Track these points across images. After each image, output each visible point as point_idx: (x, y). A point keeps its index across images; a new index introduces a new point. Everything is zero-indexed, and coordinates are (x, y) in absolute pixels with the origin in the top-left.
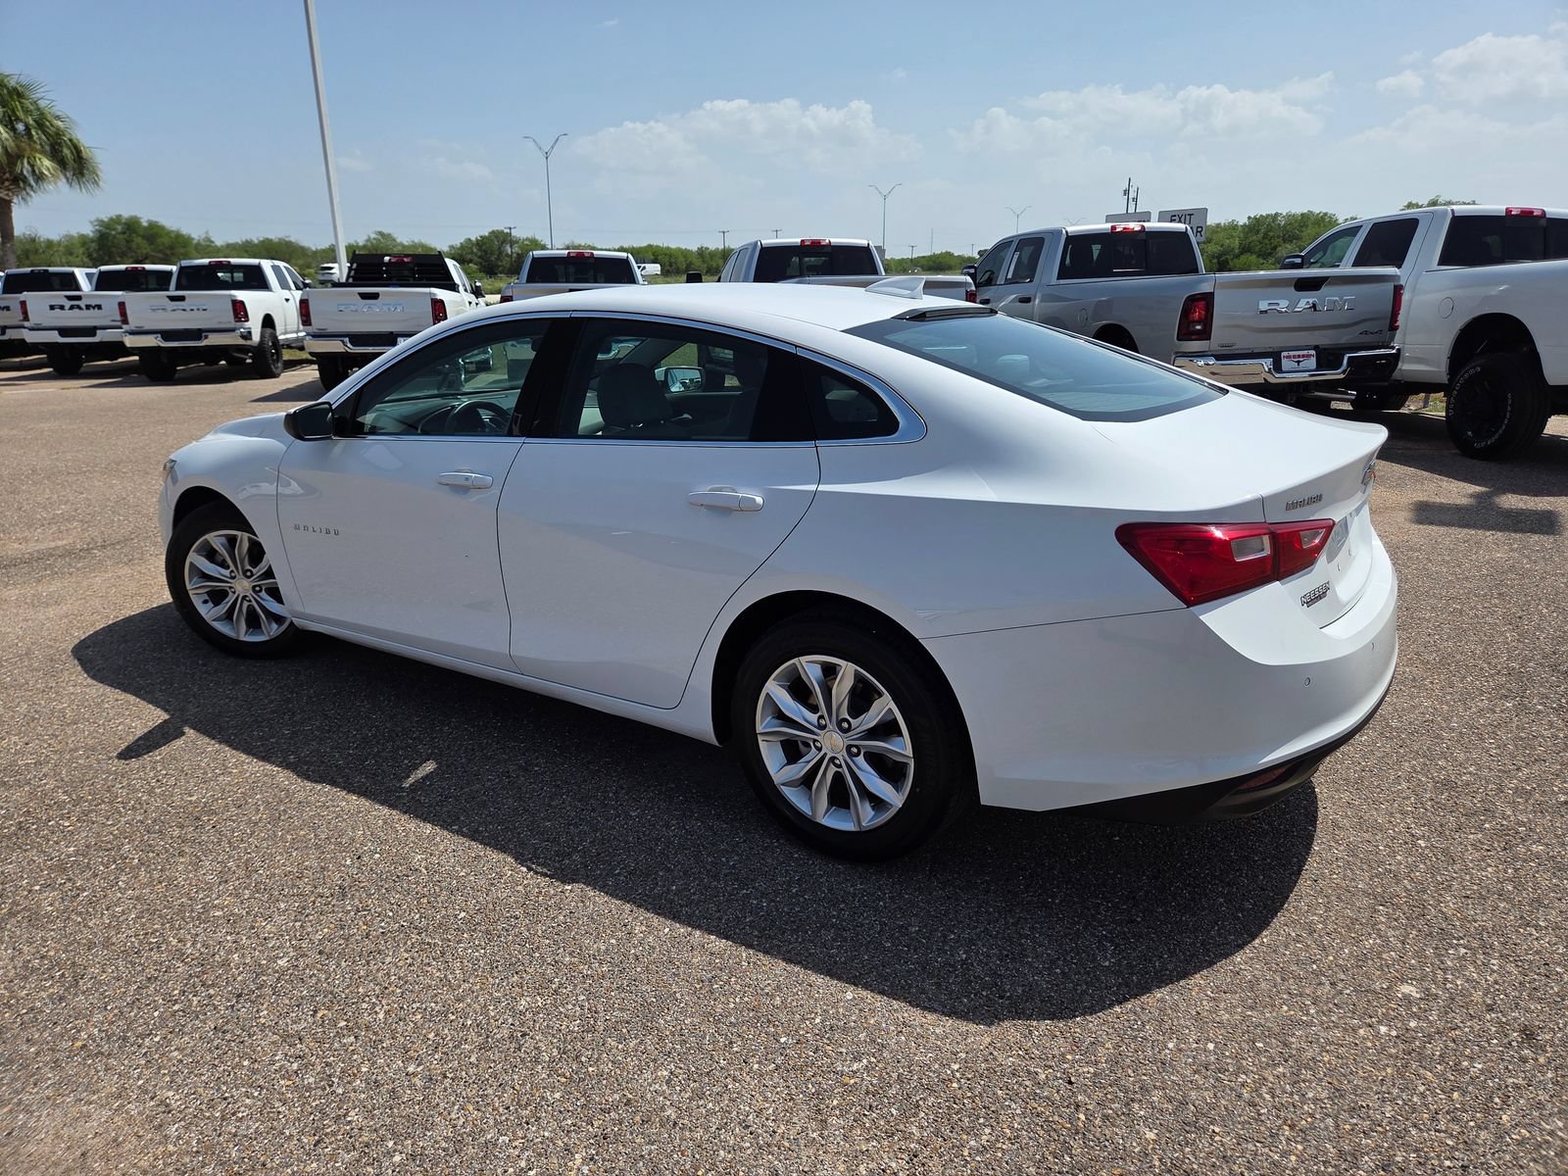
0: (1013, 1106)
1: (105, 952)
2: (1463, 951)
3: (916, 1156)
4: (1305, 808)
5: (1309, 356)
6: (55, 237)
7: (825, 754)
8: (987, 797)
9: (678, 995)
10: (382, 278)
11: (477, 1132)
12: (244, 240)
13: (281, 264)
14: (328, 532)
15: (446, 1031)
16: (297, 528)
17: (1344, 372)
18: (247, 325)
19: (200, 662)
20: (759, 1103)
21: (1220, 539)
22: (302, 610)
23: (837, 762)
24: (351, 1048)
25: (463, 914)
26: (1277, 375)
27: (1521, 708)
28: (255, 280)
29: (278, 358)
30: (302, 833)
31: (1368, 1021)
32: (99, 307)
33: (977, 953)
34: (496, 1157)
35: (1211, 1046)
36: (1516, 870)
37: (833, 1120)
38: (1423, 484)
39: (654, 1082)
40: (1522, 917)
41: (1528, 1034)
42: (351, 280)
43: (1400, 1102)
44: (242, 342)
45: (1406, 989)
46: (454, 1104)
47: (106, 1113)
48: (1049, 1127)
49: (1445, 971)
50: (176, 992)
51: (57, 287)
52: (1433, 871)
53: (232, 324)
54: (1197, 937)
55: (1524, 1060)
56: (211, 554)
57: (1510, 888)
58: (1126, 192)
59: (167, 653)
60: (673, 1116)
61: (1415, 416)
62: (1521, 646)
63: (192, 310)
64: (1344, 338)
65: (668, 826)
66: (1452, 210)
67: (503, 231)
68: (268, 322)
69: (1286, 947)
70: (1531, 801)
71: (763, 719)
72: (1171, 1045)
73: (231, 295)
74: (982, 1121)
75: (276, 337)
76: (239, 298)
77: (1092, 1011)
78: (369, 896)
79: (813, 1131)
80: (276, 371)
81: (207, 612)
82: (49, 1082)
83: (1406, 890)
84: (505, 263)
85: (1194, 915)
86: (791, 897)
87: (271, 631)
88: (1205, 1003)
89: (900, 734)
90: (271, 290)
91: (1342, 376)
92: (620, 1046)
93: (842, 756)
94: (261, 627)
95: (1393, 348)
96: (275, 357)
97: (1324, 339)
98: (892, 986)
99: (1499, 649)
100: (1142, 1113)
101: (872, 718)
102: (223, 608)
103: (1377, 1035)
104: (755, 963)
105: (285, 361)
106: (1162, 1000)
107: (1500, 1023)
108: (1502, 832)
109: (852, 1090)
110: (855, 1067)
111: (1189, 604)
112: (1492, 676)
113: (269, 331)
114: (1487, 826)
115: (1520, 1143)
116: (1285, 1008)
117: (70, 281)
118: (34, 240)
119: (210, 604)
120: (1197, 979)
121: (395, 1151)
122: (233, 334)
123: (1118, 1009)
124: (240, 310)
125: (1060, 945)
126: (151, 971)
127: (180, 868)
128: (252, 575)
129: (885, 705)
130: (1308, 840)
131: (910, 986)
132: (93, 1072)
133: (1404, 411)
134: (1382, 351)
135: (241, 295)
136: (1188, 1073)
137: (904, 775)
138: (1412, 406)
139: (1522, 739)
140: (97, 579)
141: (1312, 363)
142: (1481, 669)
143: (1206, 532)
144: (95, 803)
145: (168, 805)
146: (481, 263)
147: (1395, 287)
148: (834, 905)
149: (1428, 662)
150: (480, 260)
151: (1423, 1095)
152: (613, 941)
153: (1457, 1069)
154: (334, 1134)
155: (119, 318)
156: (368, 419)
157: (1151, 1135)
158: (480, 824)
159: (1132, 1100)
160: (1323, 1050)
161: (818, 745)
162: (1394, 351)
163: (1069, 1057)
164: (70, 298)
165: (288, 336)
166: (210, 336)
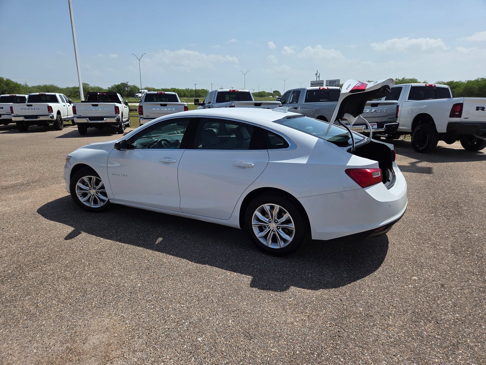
0: (329, 305)
1: (90, 285)
2: (426, 269)
3: (309, 316)
4: (386, 240)
5: (375, 125)
7: (271, 229)
8: (314, 237)
9: (243, 287)
10: (97, 100)
11: (204, 318)
12: (38, 85)
13: (62, 94)
14: (124, 175)
15: (188, 297)
16: (114, 175)
17: (384, 129)
18: (52, 114)
19: (80, 214)
20: (270, 308)
21: (369, 172)
22: (113, 198)
23: (274, 231)
24: (165, 302)
25: (182, 272)
26: (367, 130)
27: (436, 216)
28: (54, 100)
29: (62, 124)
30: (130, 255)
31: (406, 284)
32: (2, 108)
33: (313, 275)
34: (210, 322)
35: (372, 291)
36: (437, 252)
37: (288, 310)
38: (406, 160)
39: (243, 305)
40: (439, 262)
41: (442, 286)
42: (87, 100)
43: (416, 300)
44: (51, 119)
45: (414, 278)
46: (196, 312)
47: (108, 320)
48: (338, 309)
49: (423, 274)
50: (114, 293)
52: (418, 253)
53: (48, 114)
54: (365, 269)
55: (442, 291)
56: (83, 182)
57: (436, 256)
58: (316, 74)
59: (68, 212)
60: (250, 312)
61: (402, 141)
62: (435, 201)
63: (35, 109)
64: (384, 120)
65: (228, 251)
66: (411, 85)
67: (125, 83)
68: (59, 112)
69: (386, 270)
70: (440, 237)
71: (254, 221)
72: (363, 292)
73: (47, 105)
74: (322, 309)
75: (61, 117)
77: (343, 286)
78: (155, 269)
79: (284, 313)
80: (62, 128)
81: (82, 200)
82: (90, 314)
83: (412, 257)
84: (126, 93)
85: (364, 264)
86: (265, 265)
87: (100, 205)
88: (369, 283)
89: (291, 222)
90: (59, 103)
91: (384, 130)
92: (233, 298)
93: (275, 229)
94: (98, 203)
95: (397, 122)
97: (379, 120)
98: (295, 283)
99: (429, 201)
100: (359, 305)
101: (284, 219)
102: (87, 198)
103: (409, 287)
104: (260, 280)
105: (64, 125)
106: (359, 283)
107: (436, 284)
108: (433, 244)
109: (291, 304)
110: (290, 300)
111: (363, 187)
112: (428, 208)
113: (59, 115)
114: (430, 243)
115: (442, 306)
116: (387, 283)
119: (82, 197)
120: (367, 278)
121: (185, 322)
122: (48, 117)
123: (349, 285)
124: (50, 109)
125: (333, 273)
126: (105, 288)
127: (101, 265)
128: (96, 188)
129: (287, 215)
130: (387, 247)
131: (299, 283)
132: (100, 311)
133: (399, 139)
134: (394, 123)
135: (50, 104)
136: (368, 297)
137: (292, 233)
138: (401, 138)
139: (436, 223)
140: (36, 192)
141: (376, 127)
142: (425, 207)
143: (366, 170)
144: (68, 250)
145: (89, 250)
147: (397, 106)
148: (276, 266)
149: (412, 205)
151: (420, 298)
152: (223, 276)
153: (427, 293)
154: (169, 320)
155: (10, 112)
156: (135, 144)
157: (361, 309)
158: (178, 251)
159: (356, 303)
160: (397, 291)
161: (269, 227)
162: (397, 123)
163: (340, 295)
165: (64, 117)
166: (41, 117)
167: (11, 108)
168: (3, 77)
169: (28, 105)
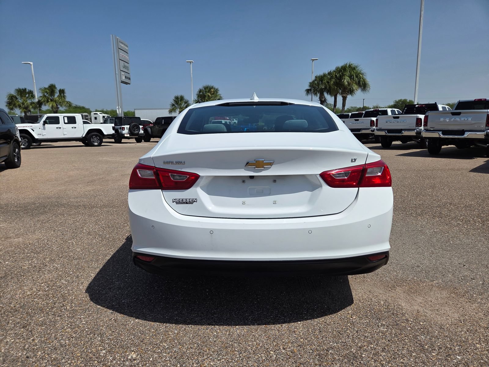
168: (407, 99)
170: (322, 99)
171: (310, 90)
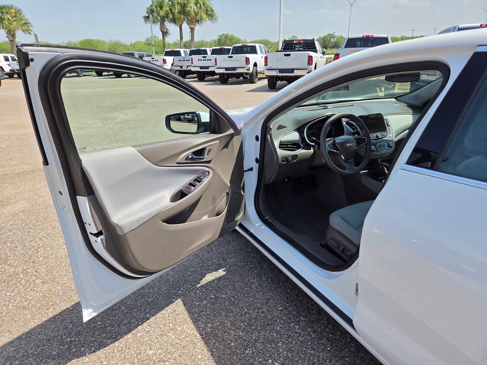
6: (208, 41)
10: (293, 49)
13: (262, 45)
18: (249, 66)
28: (253, 50)
32: (211, 60)
42: (282, 50)
44: (247, 71)
51: (202, 54)
53: (245, 65)
63: (234, 61)
67: (332, 34)
68: (255, 65)
73: (245, 56)
75: (257, 70)
76: (248, 57)
80: (256, 81)
84: (331, 45)
90: (257, 54)
96: (256, 77)
105: (259, 78)
113: (255, 68)
117: (205, 52)
118: (203, 42)
122: (245, 69)
124: (247, 60)
146: (323, 45)
150: (322, 44)
155: (215, 63)
164: (204, 57)
165: (261, 69)
166: (238, 69)
167: (216, 59)
169: (229, 57)
170: (163, 30)
171: (148, 17)
